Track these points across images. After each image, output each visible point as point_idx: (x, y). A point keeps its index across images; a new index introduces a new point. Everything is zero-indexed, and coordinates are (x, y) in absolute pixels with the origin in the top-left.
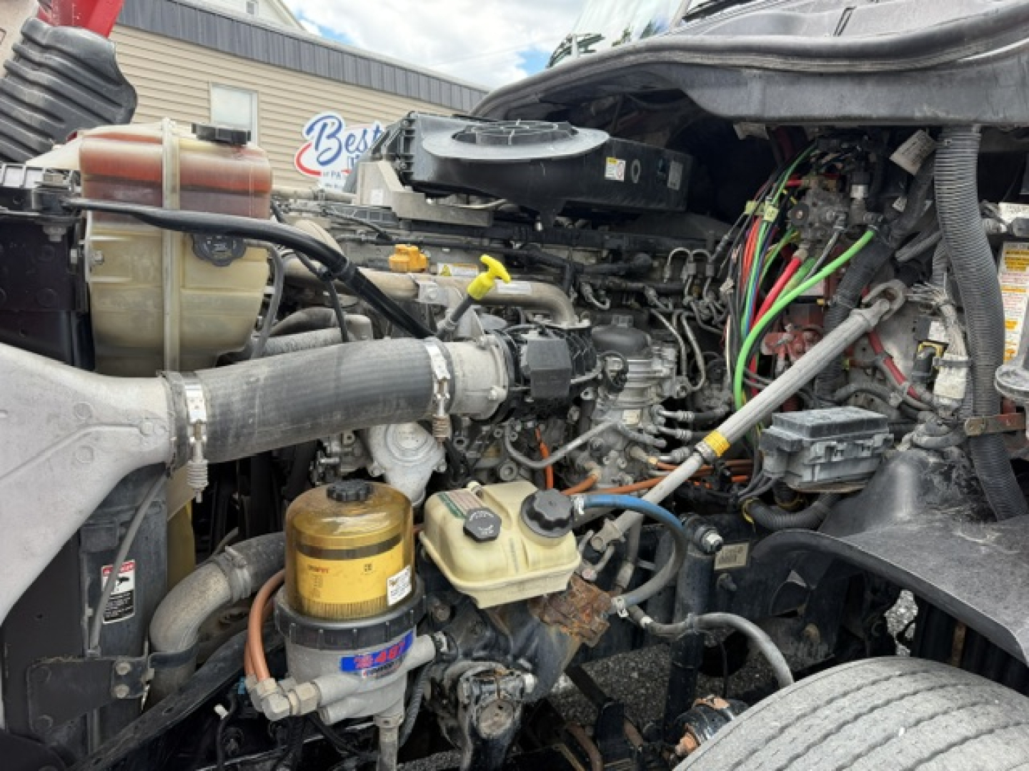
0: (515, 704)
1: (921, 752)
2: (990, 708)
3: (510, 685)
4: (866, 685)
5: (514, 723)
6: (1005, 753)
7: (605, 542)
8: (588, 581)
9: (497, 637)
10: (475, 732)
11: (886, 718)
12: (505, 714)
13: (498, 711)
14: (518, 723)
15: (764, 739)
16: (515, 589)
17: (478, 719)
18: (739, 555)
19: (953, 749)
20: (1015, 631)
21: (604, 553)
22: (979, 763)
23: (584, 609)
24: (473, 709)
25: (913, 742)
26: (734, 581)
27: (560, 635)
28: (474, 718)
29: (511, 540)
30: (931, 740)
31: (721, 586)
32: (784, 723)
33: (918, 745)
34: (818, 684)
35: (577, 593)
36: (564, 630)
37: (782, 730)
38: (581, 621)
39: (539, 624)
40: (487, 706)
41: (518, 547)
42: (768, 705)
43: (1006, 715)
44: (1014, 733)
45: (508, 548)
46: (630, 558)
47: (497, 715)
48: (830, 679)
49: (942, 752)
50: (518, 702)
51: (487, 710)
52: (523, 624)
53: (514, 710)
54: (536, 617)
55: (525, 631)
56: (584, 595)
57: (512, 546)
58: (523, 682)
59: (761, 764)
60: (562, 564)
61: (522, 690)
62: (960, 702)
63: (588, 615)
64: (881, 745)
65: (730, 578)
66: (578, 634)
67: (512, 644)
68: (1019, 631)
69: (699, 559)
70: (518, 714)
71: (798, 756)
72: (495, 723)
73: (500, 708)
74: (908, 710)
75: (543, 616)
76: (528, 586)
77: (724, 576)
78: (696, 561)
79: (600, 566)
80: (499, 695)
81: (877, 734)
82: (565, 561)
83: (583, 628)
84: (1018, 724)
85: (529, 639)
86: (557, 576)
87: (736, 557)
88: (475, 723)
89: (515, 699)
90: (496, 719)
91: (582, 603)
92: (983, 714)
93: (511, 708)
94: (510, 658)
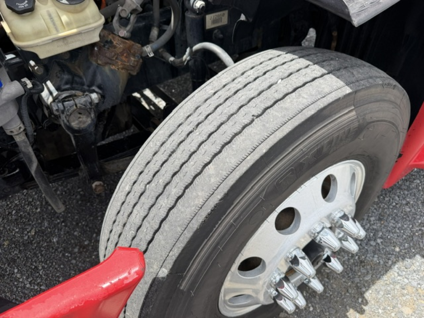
0: (89, 110)
1: (288, 89)
2: (332, 62)
3: (81, 100)
4: (266, 61)
5: (92, 120)
6: (335, 82)
7: (128, 12)
8: (123, 38)
9: (73, 78)
10: (70, 128)
11: (272, 76)
12: (85, 117)
13: (79, 115)
14: (95, 120)
15: (204, 100)
16: (61, 43)
17: (68, 121)
18: (223, 18)
19: (307, 85)
20: (349, 5)
21: (130, 18)
22: (320, 89)
23: (122, 54)
24: (63, 117)
25: (285, 85)
26: (222, 33)
27: (111, 70)
28: (65, 121)
29: (48, 11)
30: (295, 82)
31: (215, 37)
32: (216, 90)
33: (287, 86)
34: (239, 66)
35: (117, 45)
36: (113, 67)
37: (215, 93)
38: (121, 61)
39: (97, 66)
40: (71, 114)
41: (54, 15)
42: (210, 83)
43: (340, 64)
44: (344, 72)
45: (47, 17)
46: (155, 24)
47: (80, 118)
48: (246, 62)
49: (300, 87)
50: (91, 109)
51: (72, 116)
52: (89, 68)
53: (90, 114)
54: (94, 63)
55: (91, 71)
56: (121, 46)
57: (50, 15)
58: (91, 97)
59: (200, 114)
60: (90, 24)
61: (91, 103)
62: (316, 61)
63: (126, 57)
64: (267, 89)
65: (219, 32)
66: (122, 69)
67: (85, 80)
68: (351, 5)
69: (194, 18)
70: (93, 115)
71: (220, 105)
72: (80, 122)
73: (80, 113)
74: (285, 69)
75: (97, 61)
76: (70, 40)
77: (216, 31)
78: (193, 20)
79: (129, 27)
80: (76, 106)
81: (265, 85)
82: (91, 21)
83: (125, 65)
84: (346, 68)
85: (94, 75)
86: (89, 32)
87: (221, 18)
88: (68, 124)
89: (88, 107)
90: (81, 119)
91: (121, 50)
92: (327, 65)
93: (87, 113)
94: (86, 87)
